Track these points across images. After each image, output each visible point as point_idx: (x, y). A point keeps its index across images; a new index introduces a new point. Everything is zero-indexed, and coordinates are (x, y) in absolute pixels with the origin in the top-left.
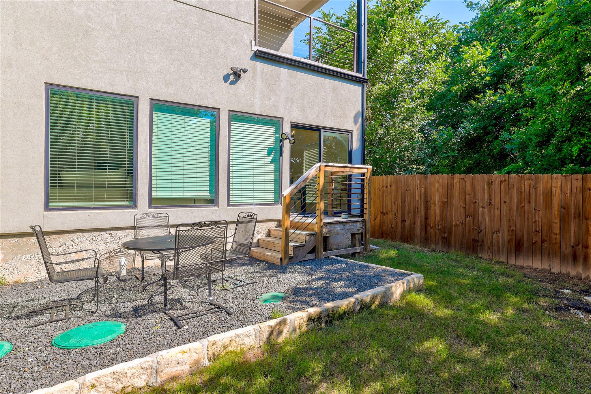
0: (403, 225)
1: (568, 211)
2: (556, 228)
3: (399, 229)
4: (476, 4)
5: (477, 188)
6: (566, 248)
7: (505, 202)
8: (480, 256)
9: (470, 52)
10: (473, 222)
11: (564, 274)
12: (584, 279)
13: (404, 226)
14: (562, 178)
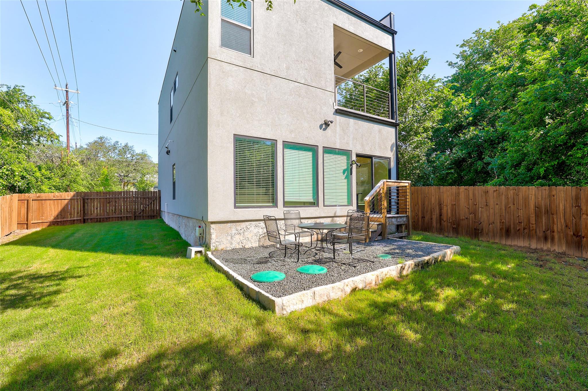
0: (422, 220)
1: (540, 209)
2: (533, 220)
3: (420, 223)
4: (455, 64)
5: (477, 195)
6: (540, 233)
7: (497, 204)
8: (481, 239)
9: (456, 99)
10: (475, 218)
11: (539, 249)
12: (552, 252)
13: (424, 221)
14: (536, 188)
